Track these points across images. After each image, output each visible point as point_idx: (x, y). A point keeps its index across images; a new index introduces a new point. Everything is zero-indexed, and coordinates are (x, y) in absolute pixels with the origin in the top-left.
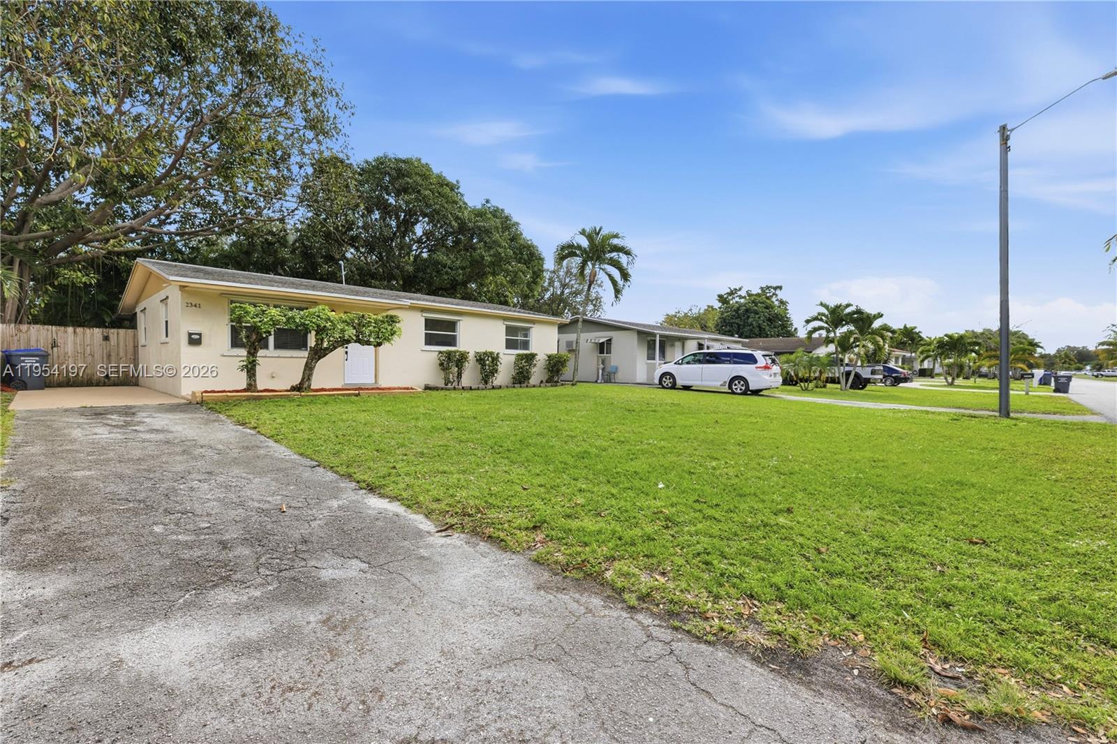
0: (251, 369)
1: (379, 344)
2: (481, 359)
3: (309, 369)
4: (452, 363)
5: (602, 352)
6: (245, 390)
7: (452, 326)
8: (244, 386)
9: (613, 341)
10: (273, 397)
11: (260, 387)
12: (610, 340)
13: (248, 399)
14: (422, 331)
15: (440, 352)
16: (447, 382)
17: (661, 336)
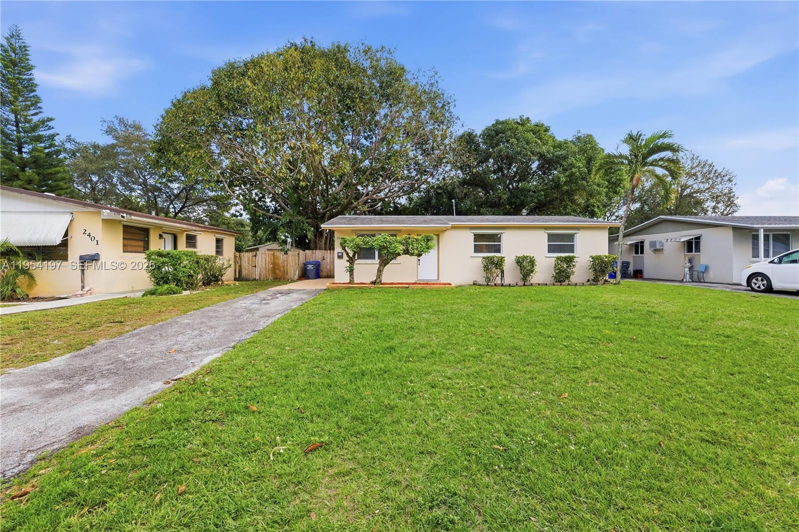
0: (351, 271)
1: (419, 255)
2: (520, 261)
3: (380, 271)
4: (494, 265)
5: (690, 250)
6: (348, 283)
7: (496, 238)
8: (349, 281)
9: (702, 239)
10: (362, 288)
11: (356, 282)
12: (698, 238)
13: (349, 288)
14: (472, 244)
15: (484, 258)
16: (488, 279)
17: (765, 230)
